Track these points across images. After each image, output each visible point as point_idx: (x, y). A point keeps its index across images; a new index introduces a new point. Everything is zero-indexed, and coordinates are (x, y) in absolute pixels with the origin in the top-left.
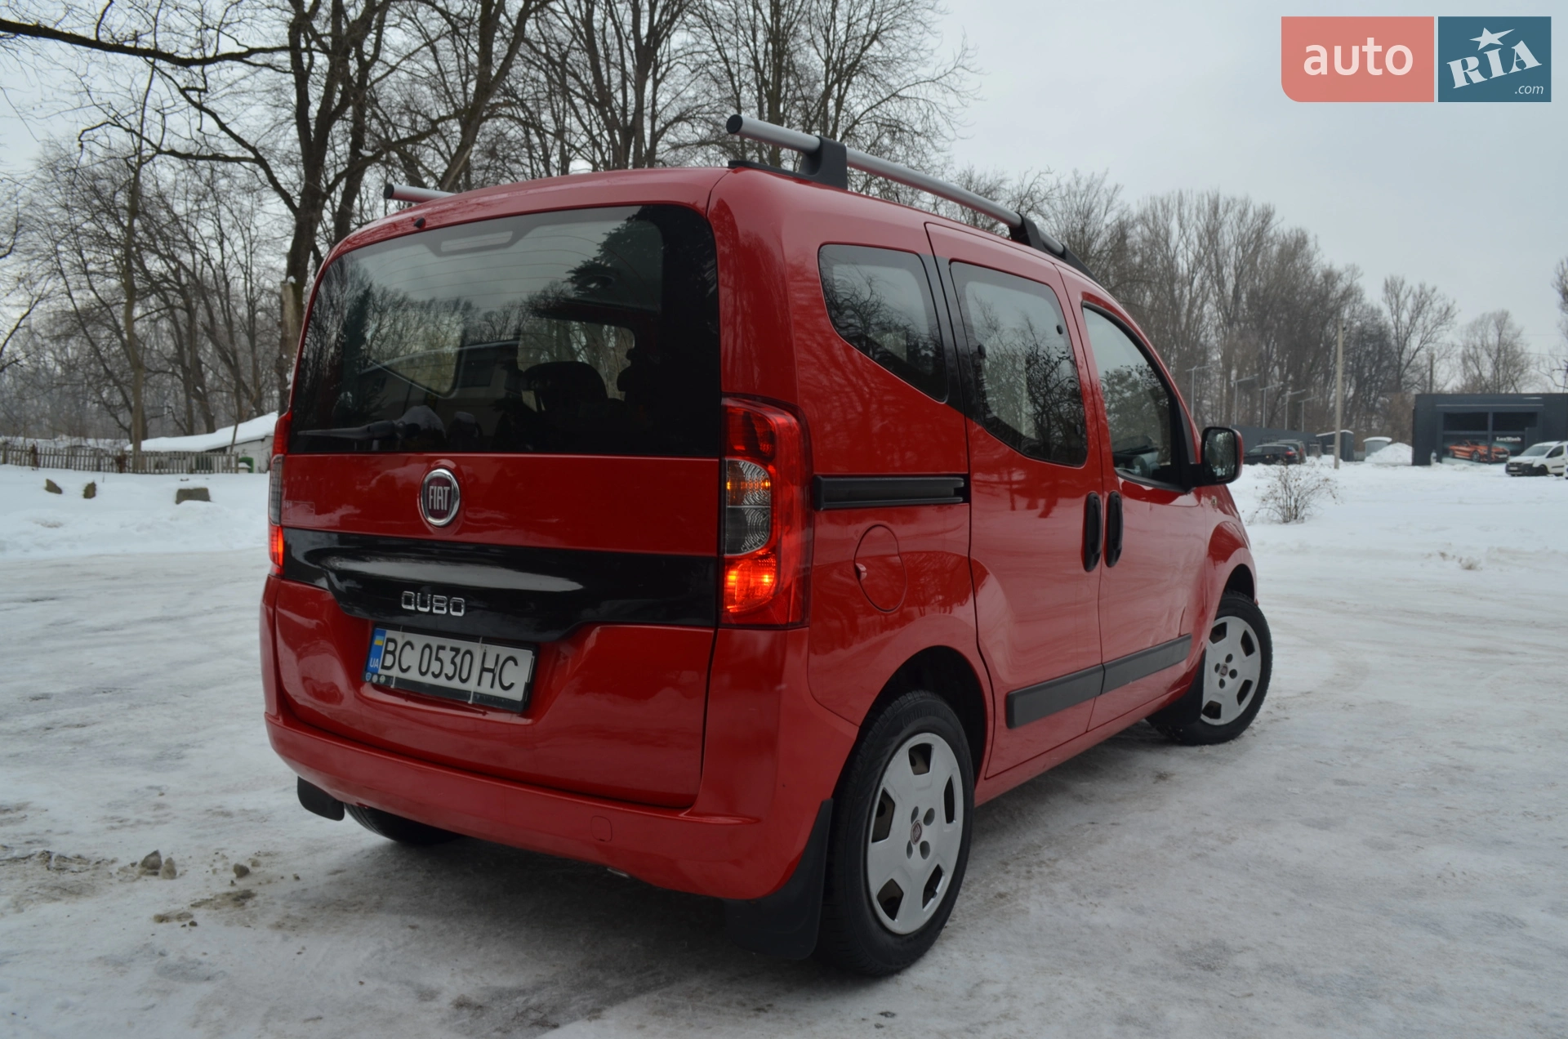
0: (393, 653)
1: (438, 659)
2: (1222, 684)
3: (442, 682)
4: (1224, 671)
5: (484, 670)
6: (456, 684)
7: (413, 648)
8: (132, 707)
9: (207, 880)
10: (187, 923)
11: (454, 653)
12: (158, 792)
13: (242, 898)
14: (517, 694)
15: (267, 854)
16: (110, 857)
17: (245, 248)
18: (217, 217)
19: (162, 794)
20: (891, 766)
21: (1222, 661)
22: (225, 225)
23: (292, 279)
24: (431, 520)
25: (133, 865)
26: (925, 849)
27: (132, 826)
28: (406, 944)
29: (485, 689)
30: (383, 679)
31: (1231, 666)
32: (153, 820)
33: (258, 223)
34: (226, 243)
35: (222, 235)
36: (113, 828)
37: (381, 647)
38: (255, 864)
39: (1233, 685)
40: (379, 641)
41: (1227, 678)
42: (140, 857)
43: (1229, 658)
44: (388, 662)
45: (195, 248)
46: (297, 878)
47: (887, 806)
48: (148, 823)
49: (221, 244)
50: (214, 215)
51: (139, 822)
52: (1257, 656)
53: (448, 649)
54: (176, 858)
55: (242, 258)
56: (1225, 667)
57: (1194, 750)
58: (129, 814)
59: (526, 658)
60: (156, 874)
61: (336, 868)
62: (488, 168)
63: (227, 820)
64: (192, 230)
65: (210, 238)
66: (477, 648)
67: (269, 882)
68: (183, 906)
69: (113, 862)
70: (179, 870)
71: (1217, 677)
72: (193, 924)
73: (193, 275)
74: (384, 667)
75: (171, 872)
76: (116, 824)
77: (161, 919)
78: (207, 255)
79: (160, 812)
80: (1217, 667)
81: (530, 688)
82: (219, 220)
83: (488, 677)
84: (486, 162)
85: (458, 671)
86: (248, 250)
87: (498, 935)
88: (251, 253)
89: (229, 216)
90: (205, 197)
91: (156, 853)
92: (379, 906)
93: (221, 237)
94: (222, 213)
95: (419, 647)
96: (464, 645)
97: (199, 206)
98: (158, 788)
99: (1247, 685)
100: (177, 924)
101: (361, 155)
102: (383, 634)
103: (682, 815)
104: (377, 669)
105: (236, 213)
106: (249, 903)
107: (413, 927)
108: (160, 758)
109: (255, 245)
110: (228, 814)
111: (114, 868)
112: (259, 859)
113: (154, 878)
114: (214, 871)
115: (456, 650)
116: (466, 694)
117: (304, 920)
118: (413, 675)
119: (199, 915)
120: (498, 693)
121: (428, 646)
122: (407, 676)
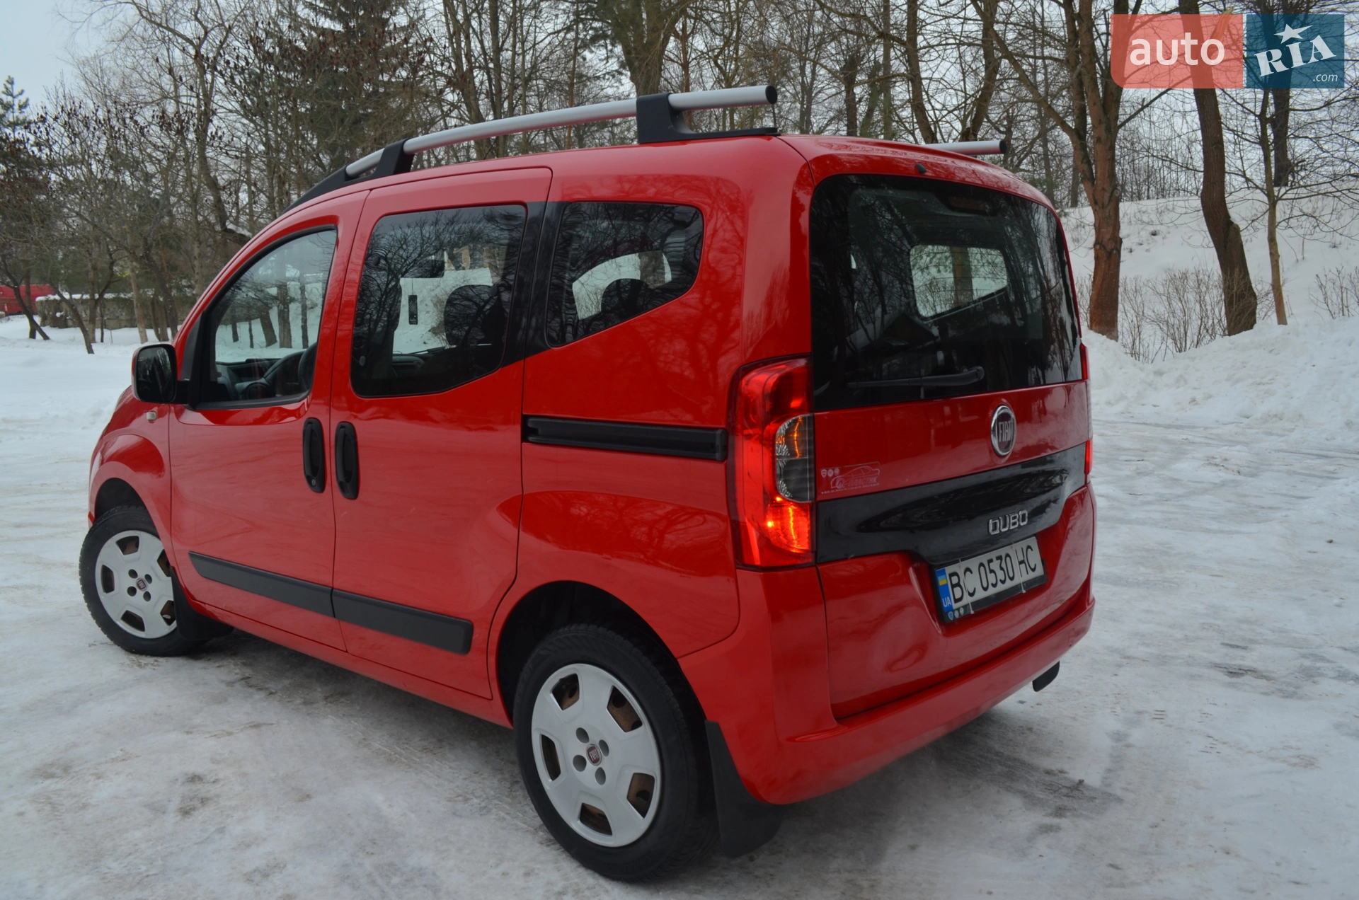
0: (958, 585)
1: (992, 571)
3: (1001, 587)
5: (1019, 563)
6: (1009, 584)
7: (971, 572)
11: (999, 561)
14: (1040, 571)
29: (1025, 577)
30: (962, 611)
37: (947, 585)
40: (942, 581)
44: (958, 595)
53: (994, 559)
59: (1033, 543)
66: (1010, 550)
74: (957, 601)
81: (1044, 561)
83: (1023, 567)
85: (1006, 573)
95: (975, 570)
96: (1002, 552)
102: (944, 573)
104: (951, 606)
115: (999, 558)
116: (1017, 587)
118: (981, 594)
120: (1032, 575)
121: (982, 565)
122: (977, 597)
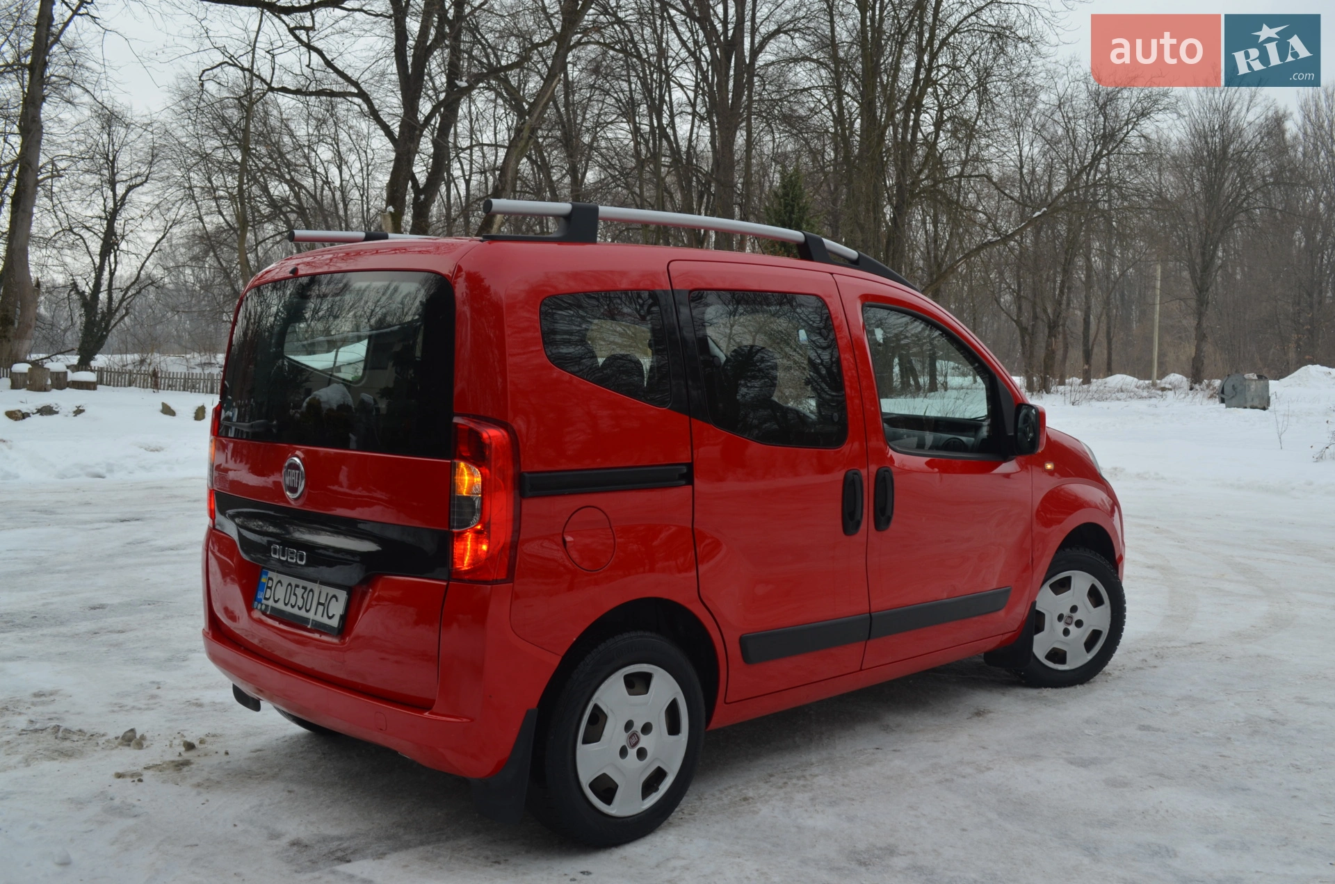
0: (270, 588)
1: (295, 594)
2: (1066, 632)
3: (295, 611)
4: (1069, 621)
5: (319, 603)
6: (303, 613)
7: (282, 585)
8: (166, 617)
9: (164, 751)
10: (136, 780)
11: (303, 590)
12: (156, 686)
13: (180, 765)
14: (335, 623)
15: (214, 736)
16: (102, 732)
17: (362, 170)
18: (336, 140)
19: (159, 688)
20: (603, 687)
21: (1066, 612)
22: (343, 149)
23: (391, 209)
24: (288, 493)
25: (117, 738)
26: (642, 754)
27: (127, 711)
28: (280, 802)
29: (319, 618)
30: (264, 607)
31: (1077, 616)
32: (143, 707)
33: (373, 147)
34: (344, 167)
35: (341, 158)
36: (113, 711)
37: (265, 584)
38: (202, 742)
39: (1079, 635)
40: (264, 580)
41: (1072, 628)
42: (120, 733)
43: (1074, 609)
44: (268, 595)
45: (316, 172)
46: (227, 753)
47: (598, 718)
48: (140, 709)
49: (340, 168)
50: (334, 139)
51: (133, 708)
52: (1105, 609)
53: (301, 587)
54: (148, 735)
55: (359, 180)
56: (1071, 617)
57: (1033, 692)
58: (129, 702)
59: (343, 596)
60: (129, 745)
61: (259, 747)
62: (592, 87)
63: (198, 709)
64: (313, 154)
65: (329, 162)
66: (316, 587)
67: (206, 755)
68: (138, 769)
69: (103, 735)
70: (145, 744)
71: (1061, 626)
72: (140, 781)
73: (314, 197)
74: (265, 598)
75: (140, 745)
76: (116, 709)
77: (119, 776)
78: (327, 178)
79: (153, 701)
80: (1060, 618)
81: (342, 618)
82: (337, 144)
83: (321, 608)
84: (591, 80)
85: (305, 603)
86: (365, 173)
87: (348, 800)
88: (368, 175)
89: (347, 139)
90: (325, 121)
91: (132, 730)
92: (274, 777)
93: (340, 162)
94: (340, 137)
95: (285, 585)
96: (310, 585)
97: (319, 131)
98: (158, 683)
99: (1096, 635)
100: (129, 780)
101: (457, 86)
102: (267, 574)
103: (427, 714)
104: (261, 599)
105: (354, 137)
106: (185, 769)
107: (290, 792)
108: (170, 660)
109: (370, 168)
110: (200, 705)
111: (102, 741)
112: (207, 739)
113: (127, 748)
114: (171, 746)
115: (305, 588)
116: (306, 620)
117: (218, 782)
118: (280, 605)
119: (147, 776)
120: (325, 620)
121: (290, 584)
122: (277, 605)
